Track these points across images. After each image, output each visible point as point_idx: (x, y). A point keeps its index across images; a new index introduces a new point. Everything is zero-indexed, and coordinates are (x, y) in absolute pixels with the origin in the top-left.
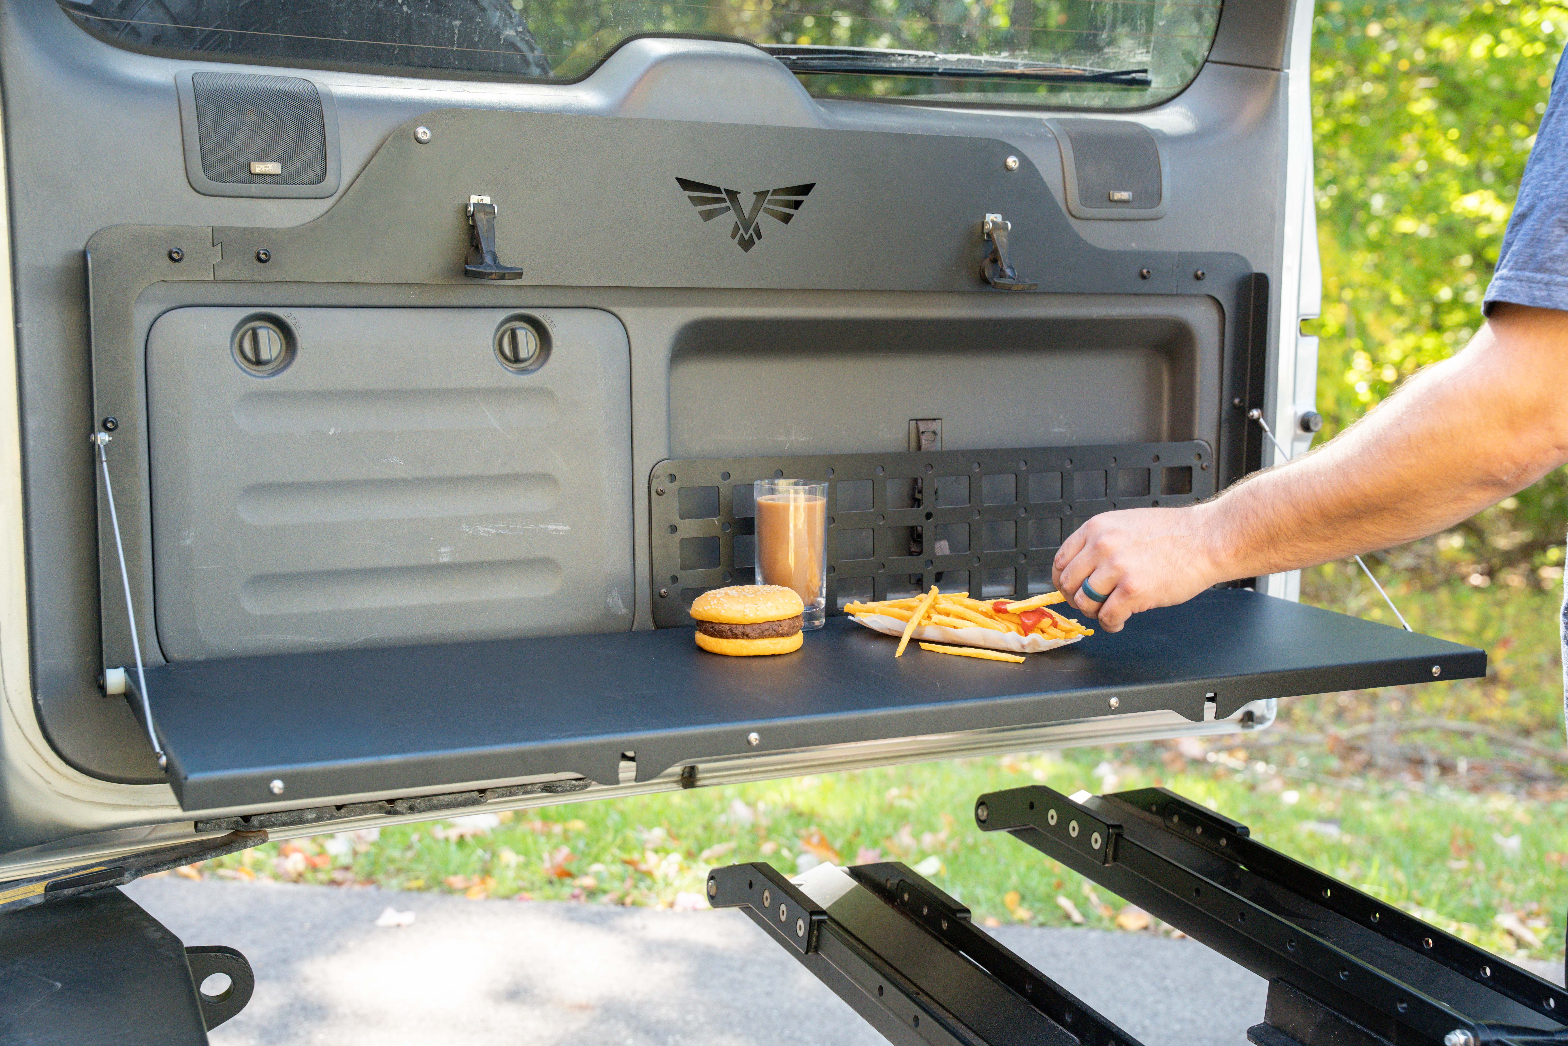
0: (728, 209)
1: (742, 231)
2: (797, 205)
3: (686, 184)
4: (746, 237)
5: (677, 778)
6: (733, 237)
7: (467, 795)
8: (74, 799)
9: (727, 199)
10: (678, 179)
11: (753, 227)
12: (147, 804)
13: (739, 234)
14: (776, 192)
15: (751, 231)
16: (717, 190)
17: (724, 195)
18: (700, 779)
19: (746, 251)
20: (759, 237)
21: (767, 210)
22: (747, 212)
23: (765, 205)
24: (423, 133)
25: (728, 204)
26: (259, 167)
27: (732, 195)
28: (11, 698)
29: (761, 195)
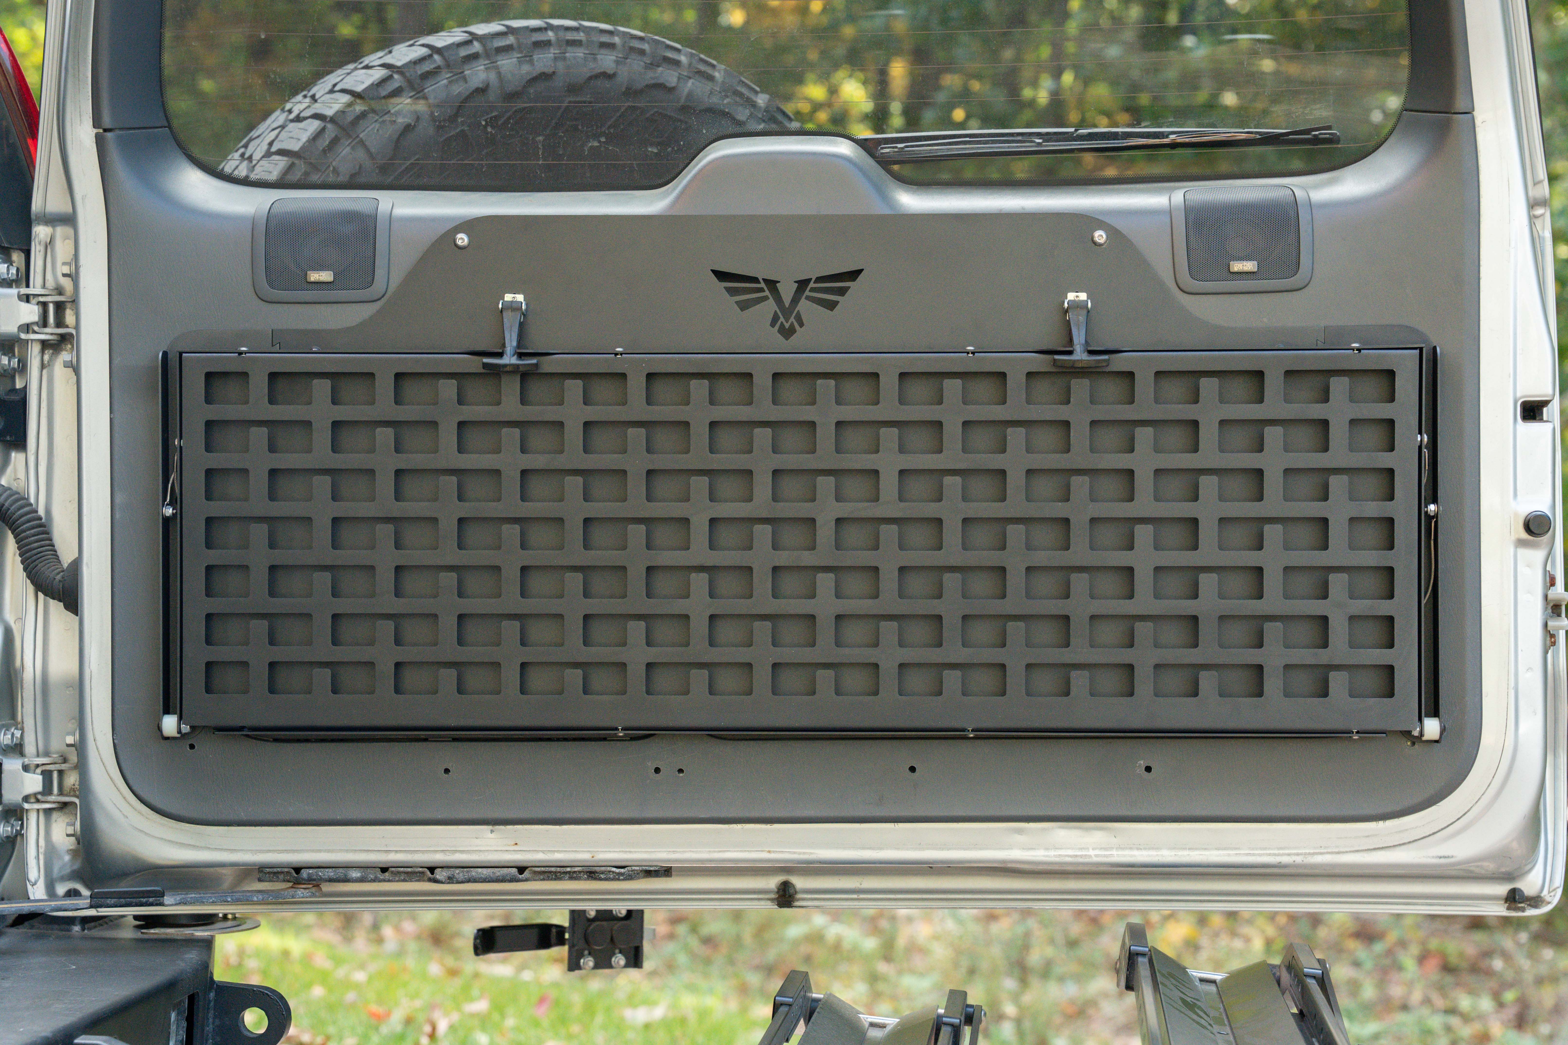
0: (765, 298)
1: (782, 319)
2: (842, 292)
3: (720, 275)
4: (787, 325)
5: (773, 896)
6: (773, 324)
7: (505, 871)
8: (146, 834)
9: (765, 288)
10: (713, 271)
11: (794, 315)
12: (209, 846)
13: (779, 322)
14: (820, 279)
15: (792, 319)
16: (755, 280)
17: (763, 285)
18: (798, 900)
19: (787, 340)
20: (801, 324)
21: (808, 298)
22: (787, 300)
23: (807, 293)
24: (462, 239)
25: (767, 293)
26: (314, 276)
27: (772, 284)
28: (97, 738)
29: (802, 284)
